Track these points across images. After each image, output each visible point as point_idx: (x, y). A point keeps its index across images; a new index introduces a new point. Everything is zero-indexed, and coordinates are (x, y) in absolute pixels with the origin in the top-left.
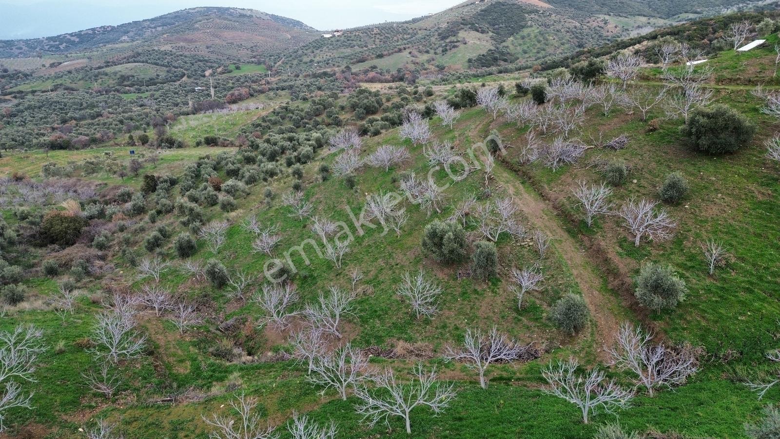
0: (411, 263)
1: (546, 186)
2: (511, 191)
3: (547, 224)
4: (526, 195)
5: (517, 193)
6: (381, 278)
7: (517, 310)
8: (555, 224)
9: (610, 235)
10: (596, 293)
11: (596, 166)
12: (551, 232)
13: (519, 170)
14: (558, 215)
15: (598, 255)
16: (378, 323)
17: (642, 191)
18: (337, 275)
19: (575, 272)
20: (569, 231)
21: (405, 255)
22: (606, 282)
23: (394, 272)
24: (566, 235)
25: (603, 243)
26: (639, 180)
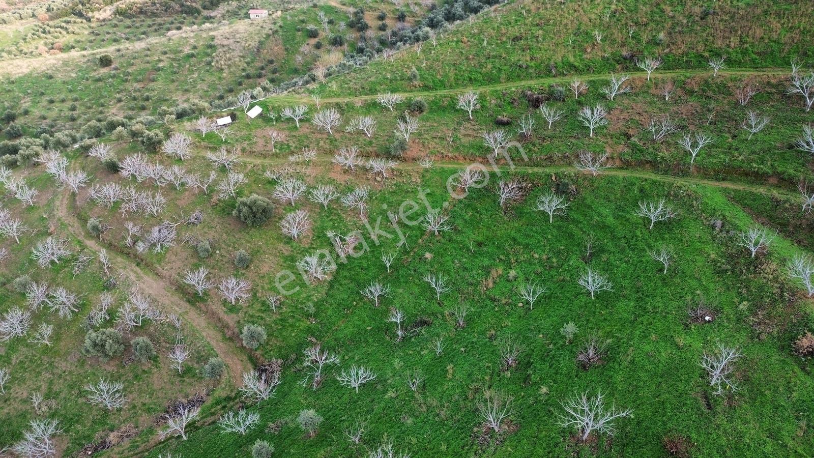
0: (76, 366)
1: (158, 266)
2: (133, 277)
3: (172, 299)
4: (146, 278)
5: (139, 278)
6: (56, 388)
7: (179, 375)
8: (176, 298)
9: (216, 299)
10: (221, 344)
11: (188, 242)
12: (177, 306)
13: (129, 253)
14: (176, 290)
15: (212, 316)
16: (79, 427)
17: (225, 260)
18: (5, 401)
19: (204, 334)
20: (189, 301)
21: (67, 361)
22: (224, 334)
23: (65, 380)
24: (188, 305)
25: (214, 307)
26: (220, 250)
